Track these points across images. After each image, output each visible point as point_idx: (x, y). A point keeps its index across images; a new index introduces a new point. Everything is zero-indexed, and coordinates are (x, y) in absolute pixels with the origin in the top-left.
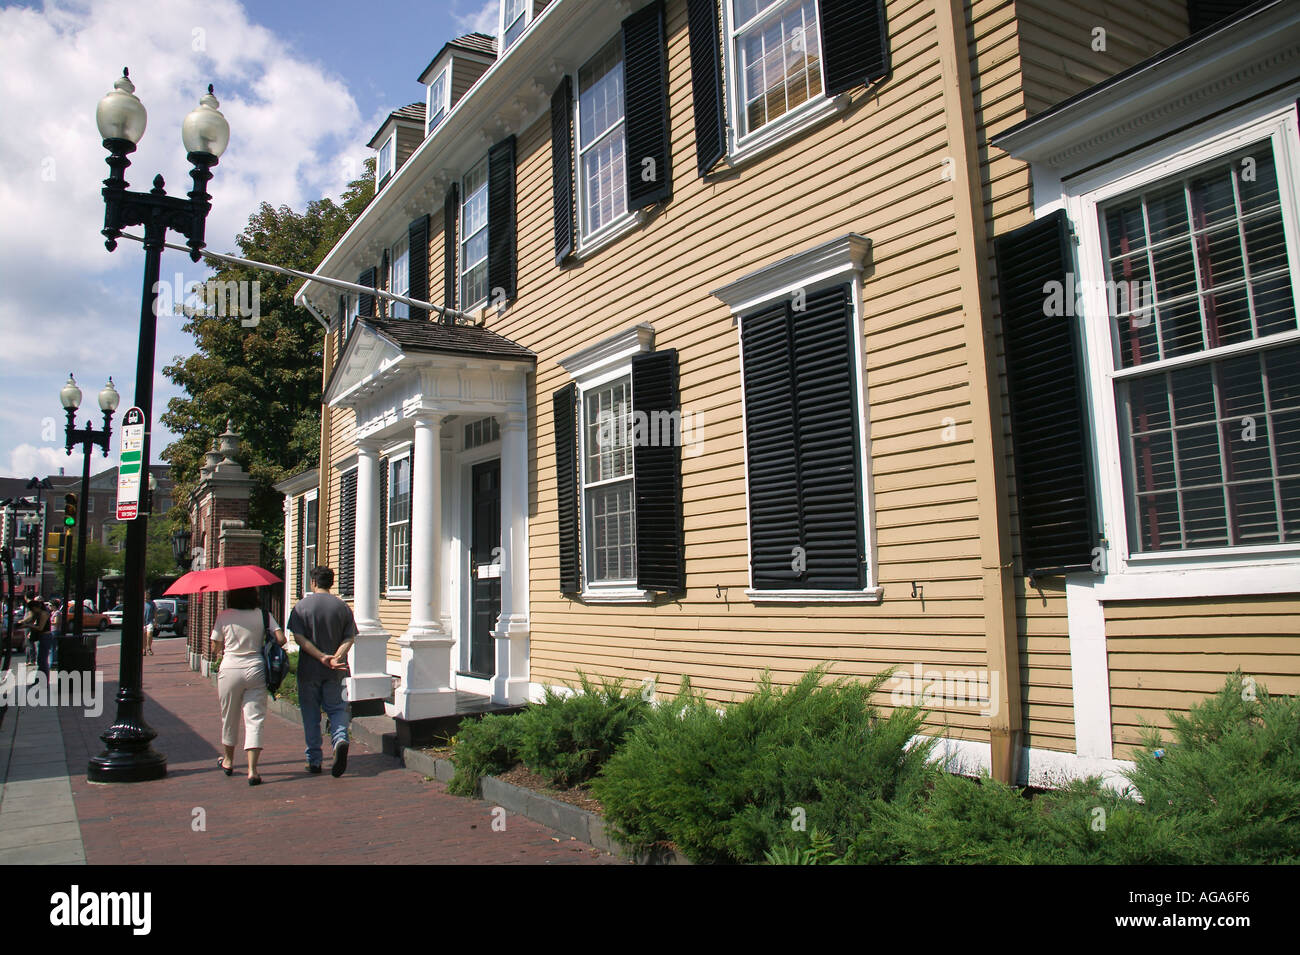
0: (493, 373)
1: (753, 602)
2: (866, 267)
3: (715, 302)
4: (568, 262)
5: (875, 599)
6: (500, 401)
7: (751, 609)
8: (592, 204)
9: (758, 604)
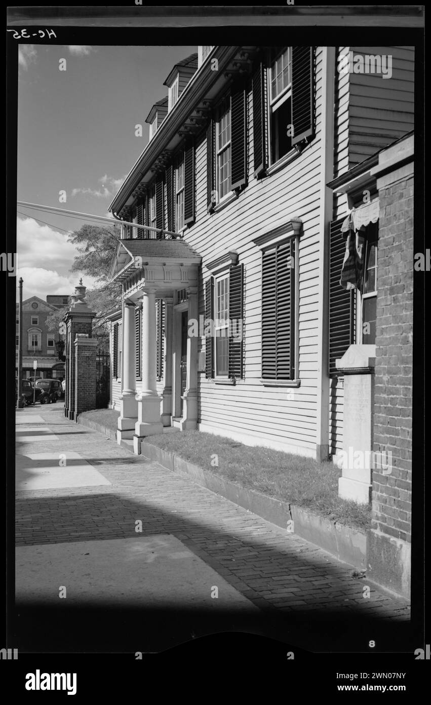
0: (181, 267)
1: (264, 385)
2: (300, 232)
3: (253, 244)
4: (212, 212)
5: (296, 385)
6: (185, 281)
7: (263, 389)
8: (221, 182)
9: (266, 386)
